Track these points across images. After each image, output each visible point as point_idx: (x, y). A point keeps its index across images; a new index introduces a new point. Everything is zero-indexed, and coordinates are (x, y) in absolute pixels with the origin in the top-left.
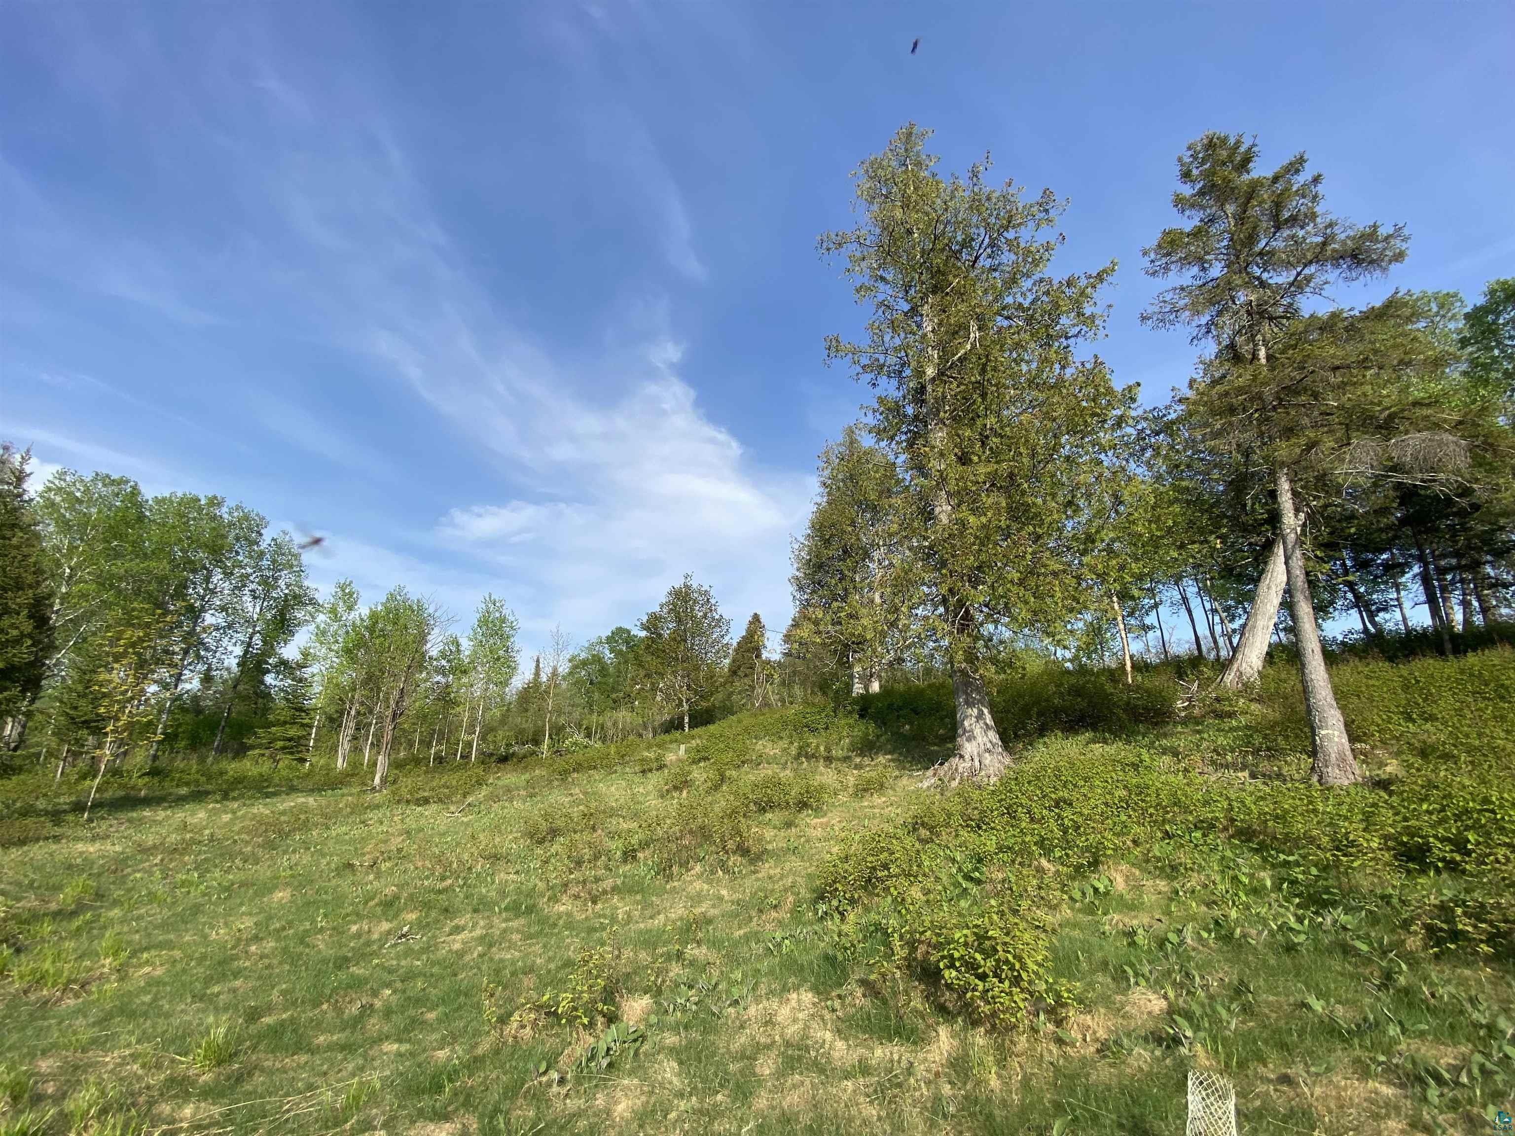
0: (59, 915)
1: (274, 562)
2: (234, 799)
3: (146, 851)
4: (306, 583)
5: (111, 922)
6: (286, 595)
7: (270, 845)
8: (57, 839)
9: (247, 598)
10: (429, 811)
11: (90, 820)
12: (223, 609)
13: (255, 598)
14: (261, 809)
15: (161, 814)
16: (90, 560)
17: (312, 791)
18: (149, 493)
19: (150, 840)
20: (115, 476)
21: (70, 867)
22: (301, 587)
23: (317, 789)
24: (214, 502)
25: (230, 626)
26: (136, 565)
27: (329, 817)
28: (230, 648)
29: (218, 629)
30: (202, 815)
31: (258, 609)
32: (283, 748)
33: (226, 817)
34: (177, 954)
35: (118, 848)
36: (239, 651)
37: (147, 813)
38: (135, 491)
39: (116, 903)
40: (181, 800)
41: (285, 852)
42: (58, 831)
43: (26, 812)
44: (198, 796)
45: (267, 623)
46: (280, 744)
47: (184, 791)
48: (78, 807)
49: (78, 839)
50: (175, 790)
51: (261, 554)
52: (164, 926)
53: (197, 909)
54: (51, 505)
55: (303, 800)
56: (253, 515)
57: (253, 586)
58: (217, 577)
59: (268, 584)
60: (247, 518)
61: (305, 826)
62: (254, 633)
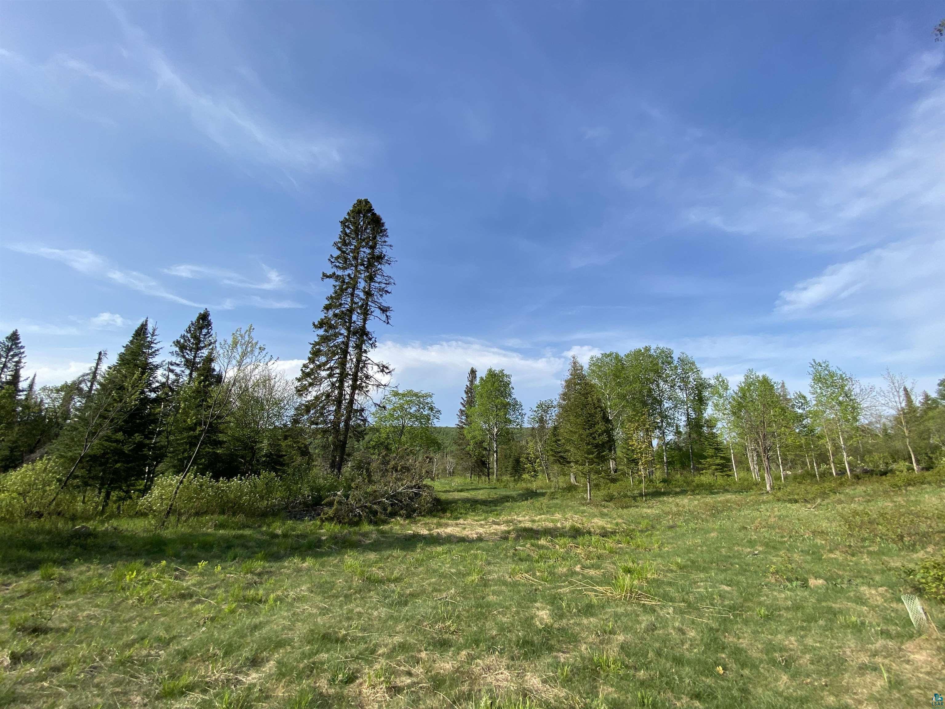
0: (642, 531)
1: (683, 369)
2: (698, 494)
3: (668, 513)
4: (703, 376)
5: (656, 535)
6: (696, 385)
7: (713, 515)
8: (637, 507)
9: (678, 391)
10: (795, 506)
11: (646, 500)
12: (670, 399)
13: (681, 390)
14: (709, 499)
15: (671, 500)
16: (612, 390)
17: (736, 492)
18: (622, 354)
19: (668, 509)
20: (608, 353)
21: (643, 517)
22: (701, 379)
23: (739, 491)
24: (647, 349)
25: (676, 406)
26: (628, 388)
27: (740, 506)
28: (680, 418)
29: (671, 409)
30: (686, 501)
31: (685, 396)
32: (716, 469)
33: (696, 502)
34: (675, 546)
35: (657, 512)
36: (684, 418)
37: (665, 499)
38: (617, 356)
39: (658, 530)
40: (677, 494)
41: (720, 519)
42: (636, 504)
43: (625, 496)
44: (683, 492)
45: (692, 401)
46: (714, 467)
47: (678, 490)
48: (641, 495)
49: (643, 507)
50: (674, 489)
51: (676, 367)
52: (673, 538)
53: (684, 535)
54: (593, 371)
55: (730, 496)
56: (665, 350)
57: (678, 384)
58: (662, 384)
59: (686, 381)
60: (663, 352)
61: (730, 509)
62: (688, 408)
